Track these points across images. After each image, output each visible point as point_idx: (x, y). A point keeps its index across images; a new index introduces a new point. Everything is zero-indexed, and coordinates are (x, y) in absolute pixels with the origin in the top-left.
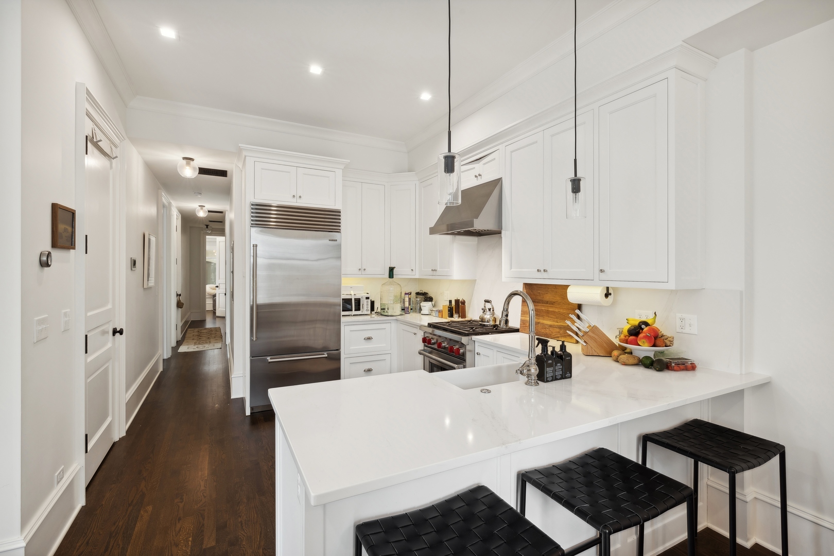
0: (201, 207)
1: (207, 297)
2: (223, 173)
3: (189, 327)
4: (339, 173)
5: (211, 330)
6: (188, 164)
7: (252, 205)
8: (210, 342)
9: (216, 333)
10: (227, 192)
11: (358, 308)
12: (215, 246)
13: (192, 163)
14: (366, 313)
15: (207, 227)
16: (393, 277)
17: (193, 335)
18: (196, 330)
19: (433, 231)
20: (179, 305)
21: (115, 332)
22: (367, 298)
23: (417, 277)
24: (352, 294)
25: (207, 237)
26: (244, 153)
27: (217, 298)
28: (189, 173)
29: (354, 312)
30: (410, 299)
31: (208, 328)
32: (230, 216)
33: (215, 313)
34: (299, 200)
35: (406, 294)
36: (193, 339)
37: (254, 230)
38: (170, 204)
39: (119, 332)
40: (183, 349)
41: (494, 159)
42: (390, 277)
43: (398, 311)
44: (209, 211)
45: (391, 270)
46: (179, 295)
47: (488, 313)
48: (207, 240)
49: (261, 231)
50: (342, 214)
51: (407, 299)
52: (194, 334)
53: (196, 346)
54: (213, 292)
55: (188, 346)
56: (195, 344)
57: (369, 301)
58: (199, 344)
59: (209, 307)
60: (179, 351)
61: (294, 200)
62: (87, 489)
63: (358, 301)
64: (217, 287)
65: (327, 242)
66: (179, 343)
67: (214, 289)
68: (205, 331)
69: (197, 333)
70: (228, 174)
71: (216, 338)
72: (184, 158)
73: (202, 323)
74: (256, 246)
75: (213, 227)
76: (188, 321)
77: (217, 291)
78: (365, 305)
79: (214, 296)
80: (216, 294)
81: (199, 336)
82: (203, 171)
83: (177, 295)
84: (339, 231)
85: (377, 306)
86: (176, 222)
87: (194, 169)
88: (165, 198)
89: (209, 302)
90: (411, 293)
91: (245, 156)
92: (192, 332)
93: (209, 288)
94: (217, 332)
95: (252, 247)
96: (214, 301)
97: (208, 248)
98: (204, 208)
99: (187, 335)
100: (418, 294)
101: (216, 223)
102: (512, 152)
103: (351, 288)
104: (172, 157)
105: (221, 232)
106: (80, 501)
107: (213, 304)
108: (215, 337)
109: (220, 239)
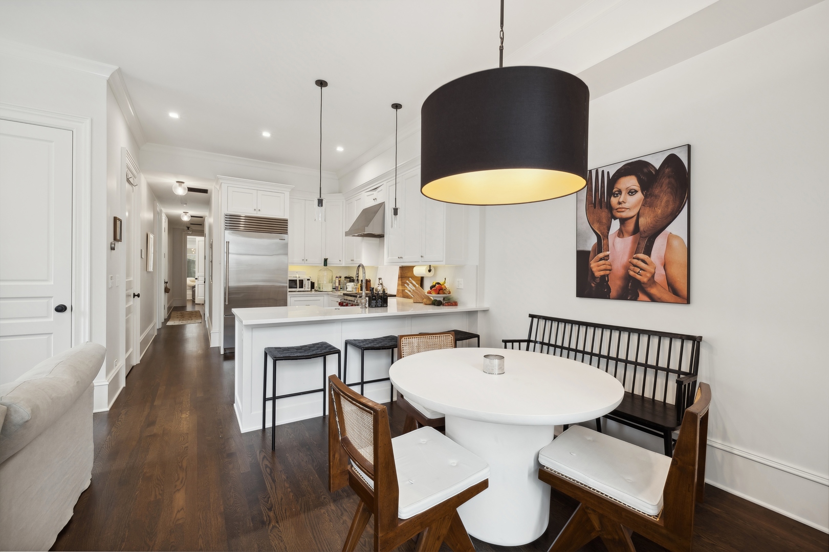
0: (185, 215)
1: (187, 288)
2: (205, 191)
3: (173, 310)
4: (287, 194)
5: (191, 312)
6: (180, 186)
7: (226, 215)
8: (192, 319)
10: (207, 203)
11: (301, 286)
12: (195, 245)
13: (183, 185)
14: (307, 290)
15: (188, 229)
16: (327, 266)
17: (177, 315)
18: (179, 312)
19: (347, 234)
20: (167, 290)
21: (134, 295)
22: (308, 280)
23: (343, 265)
24: (297, 277)
25: (188, 237)
26: (221, 181)
27: (196, 289)
28: (181, 191)
29: (298, 289)
30: (339, 281)
31: (189, 311)
32: (209, 221)
33: (195, 302)
34: (258, 212)
35: (337, 277)
36: (177, 318)
37: (227, 232)
38: (161, 211)
39: (137, 295)
40: (170, 323)
41: (382, 190)
42: (324, 266)
43: (330, 289)
44: (192, 216)
45: (326, 260)
46: (166, 283)
47: (380, 286)
48: (188, 240)
49: (232, 233)
50: (289, 222)
51: (337, 281)
53: (180, 322)
54: (193, 284)
55: (174, 322)
56: (180, 320)
57: (310, 281)
58: (183, 320)
59: (189, 297)
60: (167, 325)
61: (256, 212)
62: (126, 377)
63: (301, 282)
64: (197, 279)
65: (278, 241)
66: (166, 320)
67: (193, 281)
68: (186, 313)
69: (180, 314)
70: (209, 192)
71: (197, 317)
72: (177, 182)
73: (183, 308)
74: (229, 242)
75: (194, 228)
76: (173, 305)
77: (196, 283)
78: (307, 285)
79: (194, 287)
80: (195, 286)
81: (181, 316)
82: (190, 189)
83: (165, 282)
84: (286, 233)
85: (316, 285)
86: (165, 224)
87: (184, 189)
88: (159, 207)
89: (189, 293)
90: (340, 277)
91: (221, 183)
93: (189, 281)
94: (197, 314)
95: (226, 244)
96: (194, 292)
97: (189, 246)
98: (187, 214)
99: (172, 315)
100: (346, 278)
101: (197, 227)
102: (390, 186)
103: (297, 272)
104: (168, 181)
105: (201, 233)
106: (123, 384)
107: (192, 294)
108: (195, 317)
109: (199, 240)
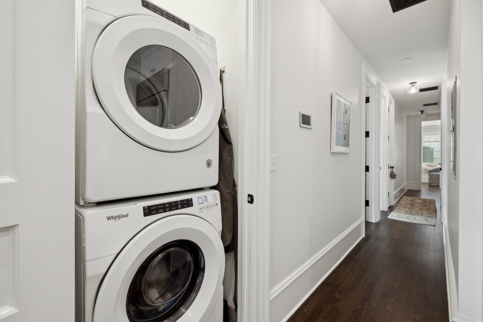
3: (405, 195)
5: (425, 201)
8: (422, 215)
9: (429, 206)
17: (406, 203)
18: (410, 198)
20: (393, 176)
31: (422, 199)
36: (405, 207)
40: (393, 216)
46: (391, 167)
48: (423, 124)
52: (407, 201)
53: (407, 216)
55: (398, 214)
56: (406, 213)
58: (410, 213)
60: (389, 217)
66: (391, 208)
68: (418, 201)
69: (410, 202)
71: (429, 212)
76: (404, 190)
81: (412, 205)
89: (425, 176)
92: (407, 200)
94: (431, 205)
99: (401, 202)
107: (429, 178)
108: (428, 210)
